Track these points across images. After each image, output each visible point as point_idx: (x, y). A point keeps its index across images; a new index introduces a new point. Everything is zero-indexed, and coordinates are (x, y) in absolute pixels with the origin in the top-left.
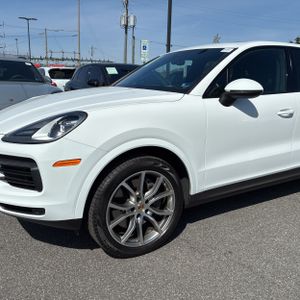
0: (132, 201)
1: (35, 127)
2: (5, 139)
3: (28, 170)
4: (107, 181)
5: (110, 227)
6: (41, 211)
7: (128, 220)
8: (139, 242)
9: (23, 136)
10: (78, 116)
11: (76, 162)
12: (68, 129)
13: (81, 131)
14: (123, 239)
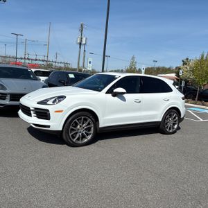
0: (78, 127)
1: (47, 100)
2: (38, 103)
3: (46, 113)
4: (70, 119)
5: (70, 135)
6: (49, 127)
7: (77, 133)
8: (80, 142)
9: (44, 102)
10: (62, 97)
11: (61, 111)
12: (59, 101)
13: (63, 102)
14: (74, 140)
